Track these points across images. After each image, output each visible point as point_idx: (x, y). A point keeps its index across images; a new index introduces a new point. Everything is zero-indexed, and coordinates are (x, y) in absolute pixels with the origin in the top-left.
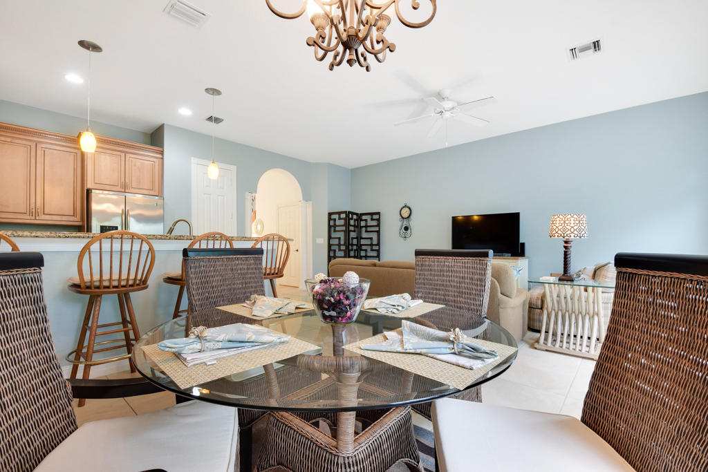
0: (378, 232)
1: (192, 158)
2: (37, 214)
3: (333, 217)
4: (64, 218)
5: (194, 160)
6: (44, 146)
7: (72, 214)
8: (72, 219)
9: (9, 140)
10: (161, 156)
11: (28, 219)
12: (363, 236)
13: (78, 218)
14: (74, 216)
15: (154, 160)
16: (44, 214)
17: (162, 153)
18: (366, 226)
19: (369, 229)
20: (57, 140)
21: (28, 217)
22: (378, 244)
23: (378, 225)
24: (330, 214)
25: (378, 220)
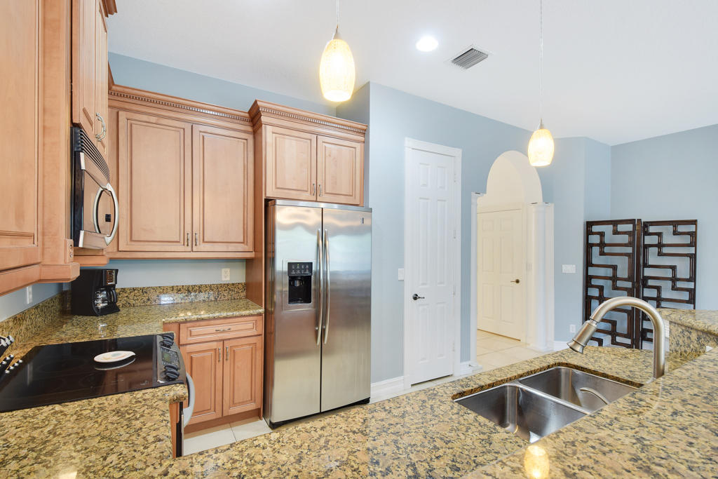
0: (693, 257)
1: (406, 138)
2: (194, 242)
3: (595, 229)
4: (232, 247)
5: (409, 143)
6: (203, 128)
7: (242, 241)
8: (241, 247)
9: (153, 119)
10: (362, 138)
11: (181, 251)
12: (651, 262)
13: (250, 247)
14: (243, 243)
15: (354, 144)
16: (204, 241)
17: (364, 132)
18: (660, 245)
19: (665, 250)
20: (220, 118)
21: (181, 248)
22: (693, 278)
23: (693, 244)
24: (589, 225)
25: (693, 235)
